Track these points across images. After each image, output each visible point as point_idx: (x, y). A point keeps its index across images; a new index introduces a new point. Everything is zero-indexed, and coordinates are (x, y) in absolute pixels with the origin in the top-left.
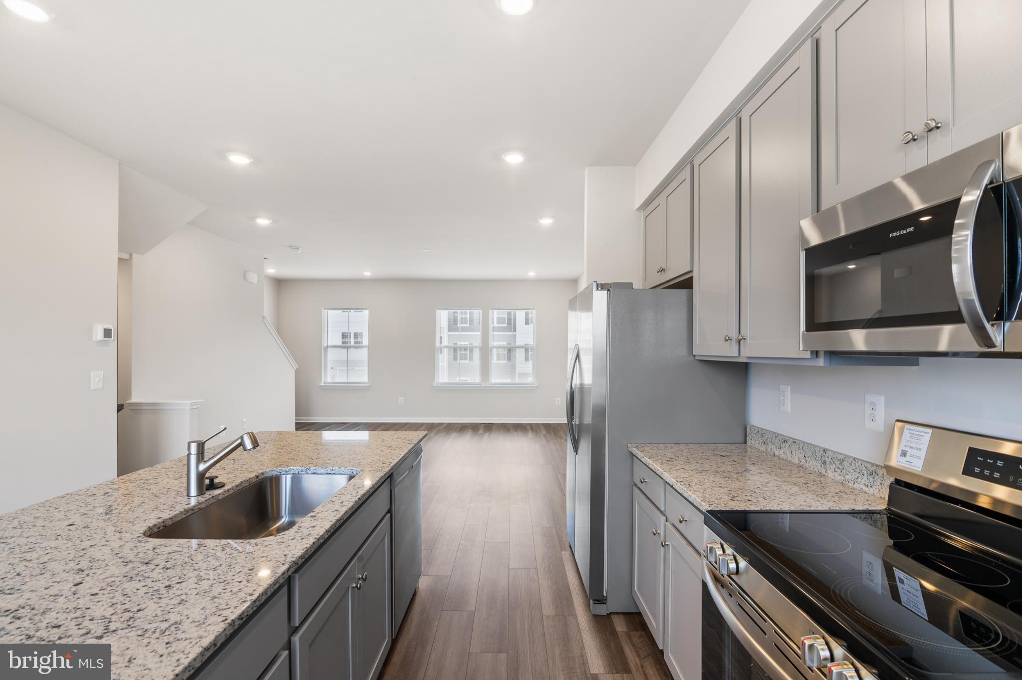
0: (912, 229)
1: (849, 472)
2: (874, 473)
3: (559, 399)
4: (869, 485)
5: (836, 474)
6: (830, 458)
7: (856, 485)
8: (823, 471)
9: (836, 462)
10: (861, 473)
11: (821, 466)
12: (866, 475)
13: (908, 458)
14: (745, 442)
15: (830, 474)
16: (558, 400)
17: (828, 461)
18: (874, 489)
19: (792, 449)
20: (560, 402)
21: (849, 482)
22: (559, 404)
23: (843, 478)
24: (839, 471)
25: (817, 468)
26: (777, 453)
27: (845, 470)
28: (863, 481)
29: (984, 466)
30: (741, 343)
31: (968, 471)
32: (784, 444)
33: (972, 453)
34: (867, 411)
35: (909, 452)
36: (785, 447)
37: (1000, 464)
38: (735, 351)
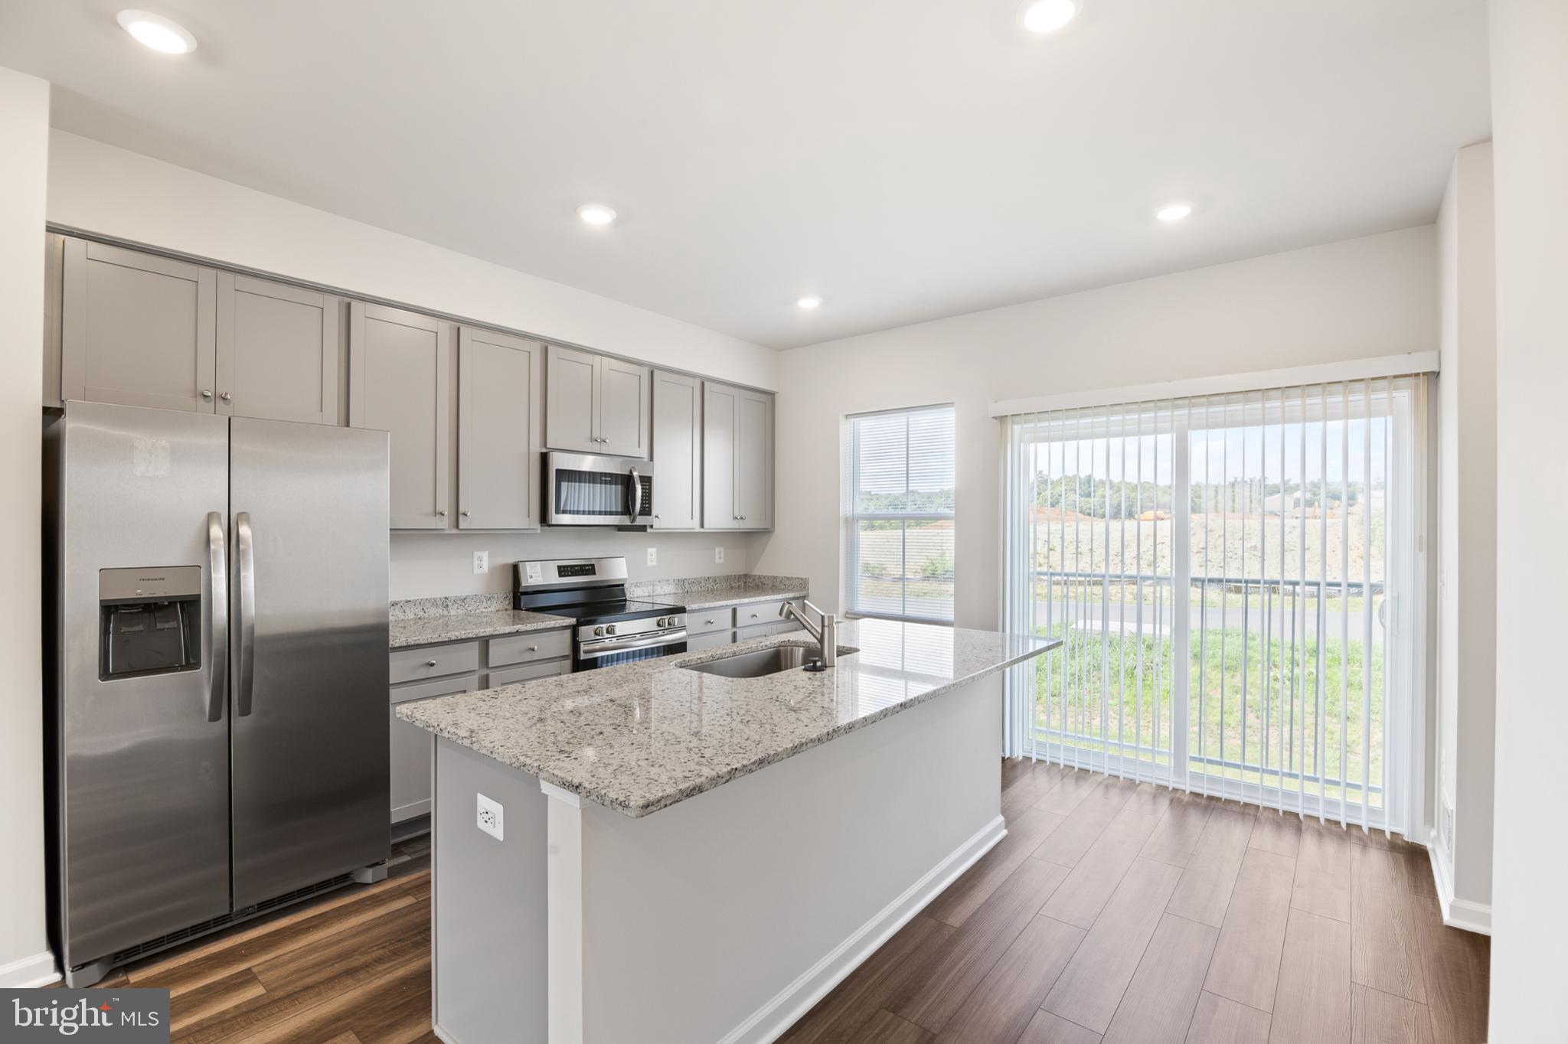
1: (471, 603)
4: (488, 607)
5: (459, 611)
6: (452, 601)
7: (478, 611)
8: (446, 613)
9: (458, 602)
10: (481, 602)
11: (443, 610)
12: (485, 602)
13: (534, 579)
15: (453, 612)
17: (450, 604)
18: (491, 608)
21: (471, 611)
23: (466, 611)
24: (462, 607)
25: (439, 613)
27: (467, 605)
28: (483, 606)
29: (564, 571)
30: (461, 518)
31: (560, 575)
32: (393, 608)
33: (559, 567)
34: (476, 562)
35: (534, 575)
36: (395, 609)
37: (569, 568)
38: (445, 524)
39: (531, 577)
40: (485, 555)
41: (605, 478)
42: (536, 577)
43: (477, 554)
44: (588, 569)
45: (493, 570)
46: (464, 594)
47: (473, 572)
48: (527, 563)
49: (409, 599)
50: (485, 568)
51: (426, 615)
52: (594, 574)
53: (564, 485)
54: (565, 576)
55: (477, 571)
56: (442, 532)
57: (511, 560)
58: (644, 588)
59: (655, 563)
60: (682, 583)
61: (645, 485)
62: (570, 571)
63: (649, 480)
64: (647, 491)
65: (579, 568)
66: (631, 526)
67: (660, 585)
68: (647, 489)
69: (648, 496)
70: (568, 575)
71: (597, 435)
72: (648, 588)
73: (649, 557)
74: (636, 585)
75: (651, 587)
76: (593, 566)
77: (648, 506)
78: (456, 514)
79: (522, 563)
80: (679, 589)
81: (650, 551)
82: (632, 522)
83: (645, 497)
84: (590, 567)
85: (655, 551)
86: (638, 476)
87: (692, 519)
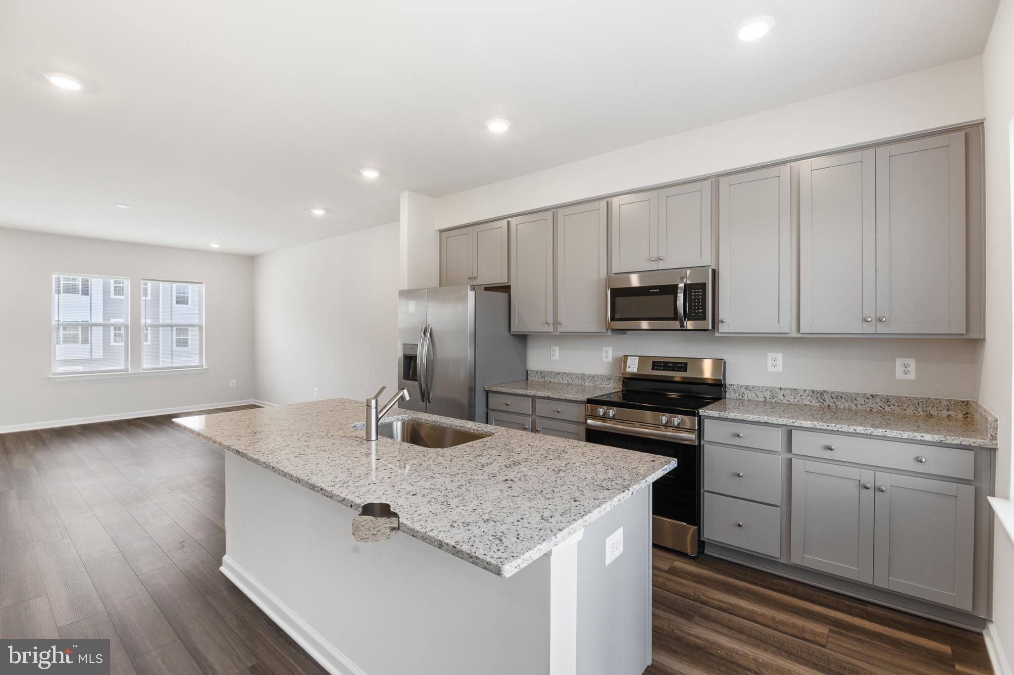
0: (658, 290)
1: (597, 381)
2: (610, 379)
3: (234, 381)
4: (608, 384)
5: (590, 383)
7: (601, 386)
9: (590, 378)
11: (582, 382)
13: (631, 368)
14: (527, 379)
15: (587, 384)
16: (232, 383)
17: (586, 378)
19: (562, 377)
20: (234, 384)
21: (597, 385)
22: (234, 386)
23: (594, 384)
24: (592, 381)
25: (579, 383)
26: (552, 381)
27: (595, 380)
28: (605, 383)
29: (658, 366)
30: (559, 325)
31: (653, 369)
33: (654, 363)
34: (604, 354)
35: (631, 366)
37: (662, 364)
38: (551, 329)
39: (629, 367)
40: (610, 349)
41: (653, 291)
42: (633, 367)
43: (605, 348)
44: (681, 366)
45: (613, 360)
46: (595, 374)
47: (602, 361)
48: (629, 357)
50: (610, 359)
52: (685, 370)
53: (618, 300)
54: (657, 369)
55: (605, 359)
56: (551, 334)
57: (622, 354)
58: (758, 393)
59: (780, 368)
60: (819, 395)
61: (698, 292)
62: (662, 366)
63: (703, 286)
64: (700, 297)
65: (671, 365)
66: (683, 329)
67: (781, 393)
68: (700, 295)
69: (699, 302)
70: (660, 370)
71: (654, 255)
72: (765, 394)
73: (770, 362)
74: (747, 388)
75: (769, 393)
76: (686, 364)
77: (701, 311)
78: (556, 323)
79: (626, 357)
80: (813, 401)
81: (771, 356)
82: (681, 327)
83: (695, 302)
84: (683, 365)
85: (779, 357)
86: (685, 284)
87: (779, 322)
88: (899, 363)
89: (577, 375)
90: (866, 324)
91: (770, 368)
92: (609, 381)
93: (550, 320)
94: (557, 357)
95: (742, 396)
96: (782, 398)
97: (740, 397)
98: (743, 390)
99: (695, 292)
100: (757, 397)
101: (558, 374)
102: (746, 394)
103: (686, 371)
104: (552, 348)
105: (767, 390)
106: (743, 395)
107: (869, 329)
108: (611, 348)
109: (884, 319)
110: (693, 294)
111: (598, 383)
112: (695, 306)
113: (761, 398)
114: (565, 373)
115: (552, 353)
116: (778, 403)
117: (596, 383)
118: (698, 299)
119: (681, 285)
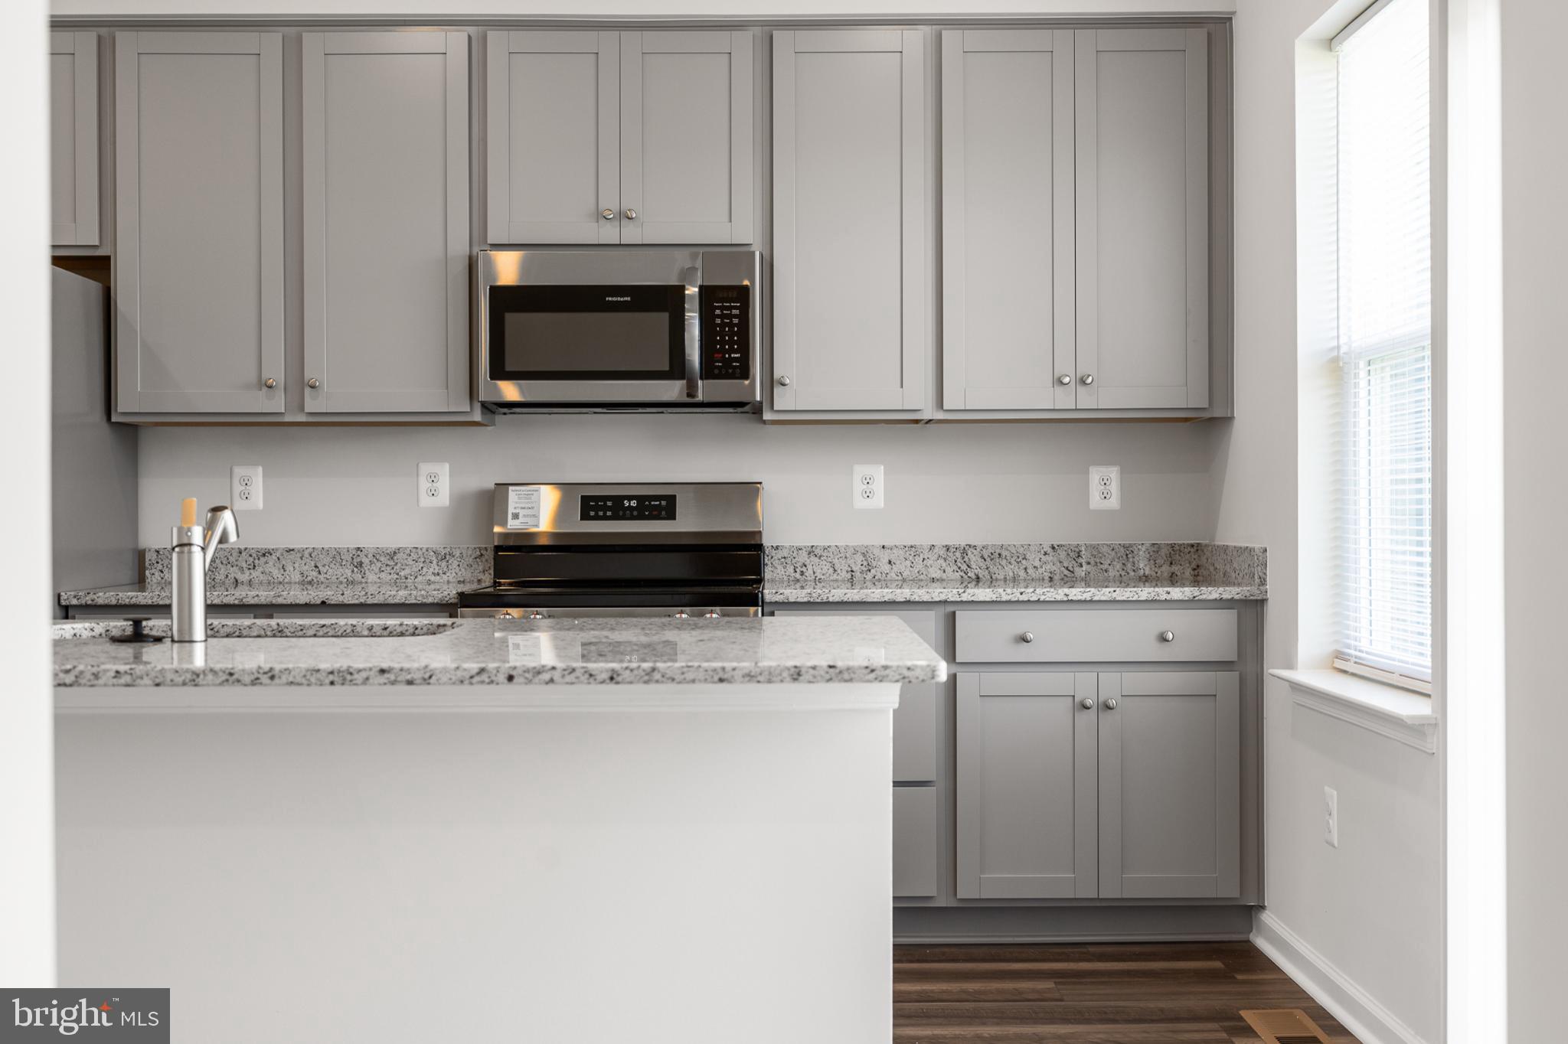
0: (629, 299)
1: (407, 565)
2: (448, 557)
4: (441, 572)
5: (383, 575)
6: (370, 556)
7: (420, 578)
8: (358, 577)
9: (382, 559)
10: (427, 561)
11: (353, 571)
12: (435, 562)
13: (521, 519)
17: (366, 561)
18: (448, 574)
19: (284, 562)
21: (406, 578)
23: (396, 576)
24: (388, 568)
25: (345, 576)
27: (399, 565)
28: (431, 570)
29: (596, 508)
30: (307, 390)
31: (585, 516)
32: (263, 560)
33: (585, 500)
34: (424, 484)
35: (522, 513)
36: (266, 563)
37: (609, 504)
38: (276, 404)
39: (516, 516)
40: (443, 470)
41: (615, 299)
42: (524, 516)
43: (426, 468)
44: (658, 504)
45: (459, 500)
46: (393, 545)
47: (418, 506)
48: (511, 488)
49: (291, 547)
50: (444, 498)
51: (322, 577)
52: (671, 515)
53: (511, 319)
54: (597, 518)
55: (426, 501)
56: (279, 419)
57: (488, 482)
58: (836, 561)
59: (879, 501)
60: (958, 554)
61: (730, 308)
62: (609, 508)
63: (742, 295)
64: (736, 321)
65: (634, 503)
66: (689, 404)
67: (885, 556)
68: (735, 316)
69: (732, 334)
70: (605, 518)
71: (609, 202)
72: (851, 562)
73: (858, 487)
74: (811, 551)
75: (859, 558)
76: (671, 500)
77: (738, 355)
78: (300, 384)
79: (503, 487)
80: (949, 570)
81: (861, 470)
82: (689, 395)
83: (722, 334)
84: (664, 503)
85: (878, 472)
86: (701, 288)
87: (902, 387)
88: (1096, 474)
89: (336, 555)
90: (1059, 390)
91: (860, 503)
92: (444, 564)
93: (275, 372)
94: (258, 500)
95: (802, 573)
96: (886, 568)
97: (798, 575)
98: (803, 557)
99: (722, 308)
100: (835, 570)
101: (266, 553)
102: (810, 567)
103: (674, 518)
104: (239, 471)
105: (856, 552)
106: (804, 569)
107: (1063, 400)
108: (447, 466)
109: (1090, 379)
110: (718, 312)
111: (407, 571)
112: (723, 342)
113: (844, 573)
114: (290, 550)
115: (238, 488)
116: (879, 580)
117: (402, 573)
118: (731, 325)
119: (692, 291)
